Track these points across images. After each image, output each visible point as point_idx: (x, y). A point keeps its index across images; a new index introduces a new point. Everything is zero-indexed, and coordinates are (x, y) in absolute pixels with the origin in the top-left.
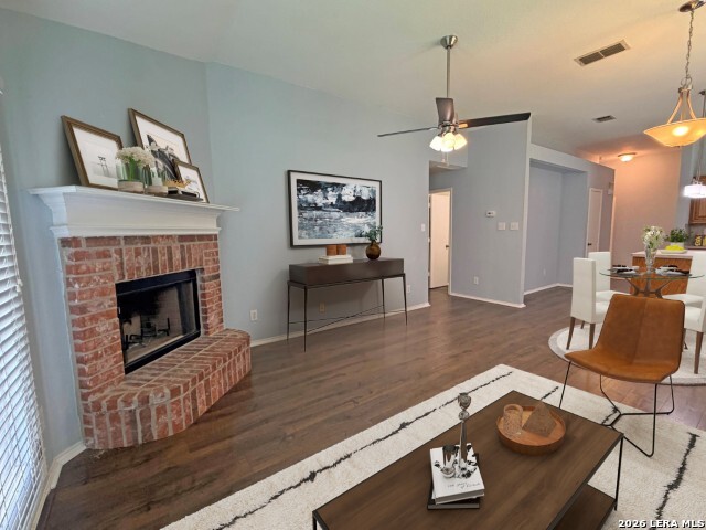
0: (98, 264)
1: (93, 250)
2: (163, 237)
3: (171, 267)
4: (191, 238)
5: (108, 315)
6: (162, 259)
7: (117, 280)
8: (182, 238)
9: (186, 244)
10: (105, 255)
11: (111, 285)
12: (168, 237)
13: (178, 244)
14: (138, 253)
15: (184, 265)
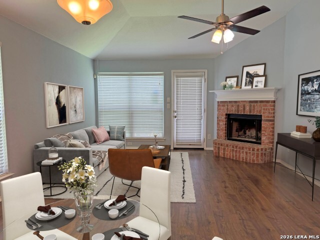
0: (222, 108)
1: (221, 104)
2: (242, 101)
3: (244, 112)
4: (256, 102)
5: (223, 121)
6: (241, 109)
7: (226, 112)
8: (251, 102)
9: (252, 104)
10: (224, 106)
11: (225, 114)
12: (244, 101)
13: (248, 104)
14: (232, 106)
15: (250, 112)
